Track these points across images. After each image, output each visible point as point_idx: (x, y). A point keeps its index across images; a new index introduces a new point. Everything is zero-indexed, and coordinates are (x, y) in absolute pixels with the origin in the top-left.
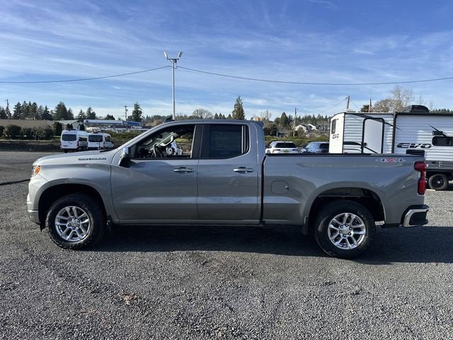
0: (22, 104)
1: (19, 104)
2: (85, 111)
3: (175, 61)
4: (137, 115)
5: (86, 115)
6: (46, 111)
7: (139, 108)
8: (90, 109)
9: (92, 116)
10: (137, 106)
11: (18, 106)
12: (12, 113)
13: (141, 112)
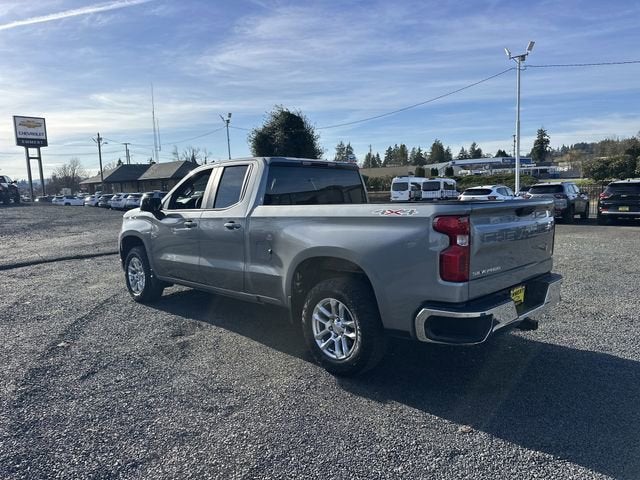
0: (393, 147)
1: (390, 148)
2: (468, 149)
3: (523, 58)
4: (542, 147)
5: (469, 153)
6: (419, 154)
7: (545, 135)
8: (474, 145)
9: (477, 154)
10: (542, 133)
11: (389, 151)
12: (382, 159)
13: (548, 141)
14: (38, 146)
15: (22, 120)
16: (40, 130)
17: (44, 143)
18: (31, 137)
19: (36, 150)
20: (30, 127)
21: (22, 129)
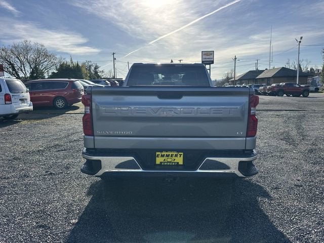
14: (210, 64)
15: (206, 53)
16: (211, 56)
17: (212, 62)
18: (208, 60)
19: (209, 66)
20: (207, 55)
21: (204, 57)
